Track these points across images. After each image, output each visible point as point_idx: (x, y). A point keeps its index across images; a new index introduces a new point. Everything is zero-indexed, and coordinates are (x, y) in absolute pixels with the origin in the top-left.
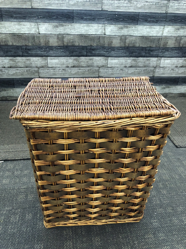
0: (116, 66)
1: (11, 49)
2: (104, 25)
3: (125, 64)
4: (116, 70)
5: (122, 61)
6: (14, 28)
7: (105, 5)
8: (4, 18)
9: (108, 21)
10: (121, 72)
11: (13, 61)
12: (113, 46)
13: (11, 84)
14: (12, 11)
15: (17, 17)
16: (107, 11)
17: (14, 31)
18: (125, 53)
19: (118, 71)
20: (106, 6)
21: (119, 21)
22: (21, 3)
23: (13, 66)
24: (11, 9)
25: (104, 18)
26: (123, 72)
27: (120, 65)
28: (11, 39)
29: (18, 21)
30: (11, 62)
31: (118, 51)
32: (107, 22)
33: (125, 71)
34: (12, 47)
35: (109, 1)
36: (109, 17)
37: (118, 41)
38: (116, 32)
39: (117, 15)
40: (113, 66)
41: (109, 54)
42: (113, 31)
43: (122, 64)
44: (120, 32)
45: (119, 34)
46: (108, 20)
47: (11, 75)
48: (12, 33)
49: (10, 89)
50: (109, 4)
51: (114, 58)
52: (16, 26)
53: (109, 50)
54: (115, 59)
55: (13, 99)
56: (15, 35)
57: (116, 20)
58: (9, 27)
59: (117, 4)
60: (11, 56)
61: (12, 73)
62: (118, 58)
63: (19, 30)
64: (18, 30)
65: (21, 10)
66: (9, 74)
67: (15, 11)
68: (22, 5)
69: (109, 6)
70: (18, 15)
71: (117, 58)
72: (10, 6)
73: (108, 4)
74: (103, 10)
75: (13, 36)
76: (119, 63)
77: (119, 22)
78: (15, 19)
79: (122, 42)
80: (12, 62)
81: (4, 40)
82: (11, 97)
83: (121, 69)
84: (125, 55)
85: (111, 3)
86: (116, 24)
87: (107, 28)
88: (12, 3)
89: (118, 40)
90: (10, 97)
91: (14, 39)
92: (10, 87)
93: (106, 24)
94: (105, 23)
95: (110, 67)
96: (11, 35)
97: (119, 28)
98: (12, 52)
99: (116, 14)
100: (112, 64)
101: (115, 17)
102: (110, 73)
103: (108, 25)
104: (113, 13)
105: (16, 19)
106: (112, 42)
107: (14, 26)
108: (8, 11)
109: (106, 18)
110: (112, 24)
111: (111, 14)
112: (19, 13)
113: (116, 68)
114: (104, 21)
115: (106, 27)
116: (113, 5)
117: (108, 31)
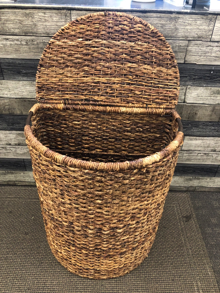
0: (196, 149)
1: (18, 120)
2: (184, 88)
3: (213, 147)
4: (196, 154)
5: (208, 142)
6: (22, 90)
7: (191, 54)
8: (7, 75)
9: (194, 81)
10: (205, 157)
11: (23, 137)
12: (197, 120)
13: (20, 166)
14: (19, 64)
15: (29, 73)
16: (196, 64)
17: (24, 94)
18: (217, 131)
19: (199, 156)
20: (193, 57)
21: (216, 81)
22: (34, 51)
23: (22, 144)
24: (17, 60)
25: (186, 77)
26: (209, 157)
27: (205, 147)
28: (18, 106)
29: (30, 80)
30: (19, 138)
31: (204, 127)
32: (190, 83)
33: (212, 156)
34: (20, 117)
35: (202, 48)
36: (196, 74)
37: (208, 113)
38: (207, 99)
39: (213, 71)
40: (192, 148)
41: (188, 132)
42: (200, 97)
43: (208, 147)
44: (214, 98)
45: (212, 102)
46: (194, 79)
47: (21, 154)
48: (20, 97)
49: (20, 172)
50: (201, 53)
51: (195, 137)
52: (27, 87)
53: (188, 126)
54: (196, 139)
55: (24, 184)
56: (25, 101)
57: (210, 79)
58: (15, 89)
59: (217, 53)
60: (19, 129)
61: (21, 153)
62: (203, 138)
63: (32, 93)
64: (30, 93)
65: (35, 63)
66: (18, 153)
67: (25, 63)
68: (36, 54)
69: (201, 56)
70: (30, 71)
71: (200, 138)
72: (15, 56)
73: (198, 53)
74: (186, 62)
75: (22, 101)
76: (202, 145)
77: (215, 83)
78: (25, 76)
79: (215, 114)
80: (21, 138)
81: (8, 107)
82: (21, 181)
83: (205, 154)
84: (216, 133)
85: (205, 52)
86: (209, 86)
87: (190, 91)
88: (18, 51)
89: (208, 111)
90: (19, 181)
91: (24, 106)
92: (20, 169)
93: (189, 86)
94: (187, 84)
95: (187, 150)
96: (18, 101)
97: (213, 91)
98: (20, 124)
99: (210, 71)
100: (191, 146)
101: (208, 75)
102: (184, 158)
103: (192, 87)
104: (206, 68)
105: (27, 76)
106: (196, 114)
107: (22, 87)
108: (12, 63)
109: (190, 76)
110: (201, 85)
111: (201, 70)
112: (32, 67)
113: (196, 152)
114: (186, 81)
115: (188, 90)
116: (209, 54)
117: (191, 96)
